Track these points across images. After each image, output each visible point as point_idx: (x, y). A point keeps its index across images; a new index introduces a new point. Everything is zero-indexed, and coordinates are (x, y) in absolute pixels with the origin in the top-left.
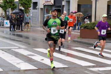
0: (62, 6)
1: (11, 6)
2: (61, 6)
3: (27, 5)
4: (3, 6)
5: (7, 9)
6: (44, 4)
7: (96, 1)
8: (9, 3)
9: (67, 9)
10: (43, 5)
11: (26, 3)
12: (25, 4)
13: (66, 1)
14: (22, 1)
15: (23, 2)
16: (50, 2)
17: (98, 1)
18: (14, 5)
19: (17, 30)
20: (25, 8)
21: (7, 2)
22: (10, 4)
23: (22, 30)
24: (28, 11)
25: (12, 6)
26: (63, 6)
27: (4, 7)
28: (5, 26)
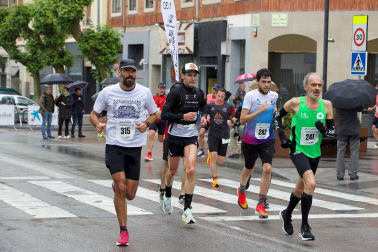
0: (220, 59)
1: (52, 57)
2: (215, 58)
3: (105, 55)
4: (28, 60)
5: (41, 67)
6: (165, 53)
7: (326, 42)
8: (47, 47)
9: (238, 67)
10: (161, 56)
11: (100, 48)
12: (98, 51)
13: (234, 41)
14: (86, 41)
15: (91, 47)
16: (183, 44)
17: (333, 41)
18: (62, 55)
19: (60, 134)
20: (96, 66)
21: (40, 44)
22: (49, 51)
23: (80, 136)
24: (109, 75)
25: (56, 59)
26: (224, 57)
27: (32, 61)
28: (30, 123)
